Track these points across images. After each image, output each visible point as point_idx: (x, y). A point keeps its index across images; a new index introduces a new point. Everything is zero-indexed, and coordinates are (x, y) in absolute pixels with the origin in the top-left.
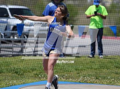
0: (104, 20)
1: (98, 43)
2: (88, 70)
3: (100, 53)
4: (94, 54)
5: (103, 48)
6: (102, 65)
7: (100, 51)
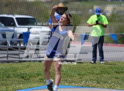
0: (105, 28)
2: (90, 75)
4: (95, 60)
5: (104, 54)
6: (103, 71)
7: (101, 57)
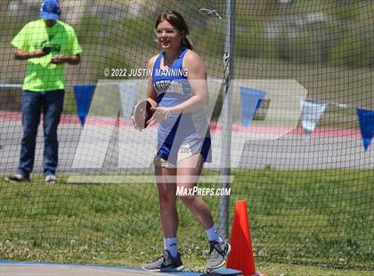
1: (45, 135)
3: (46, 167)
